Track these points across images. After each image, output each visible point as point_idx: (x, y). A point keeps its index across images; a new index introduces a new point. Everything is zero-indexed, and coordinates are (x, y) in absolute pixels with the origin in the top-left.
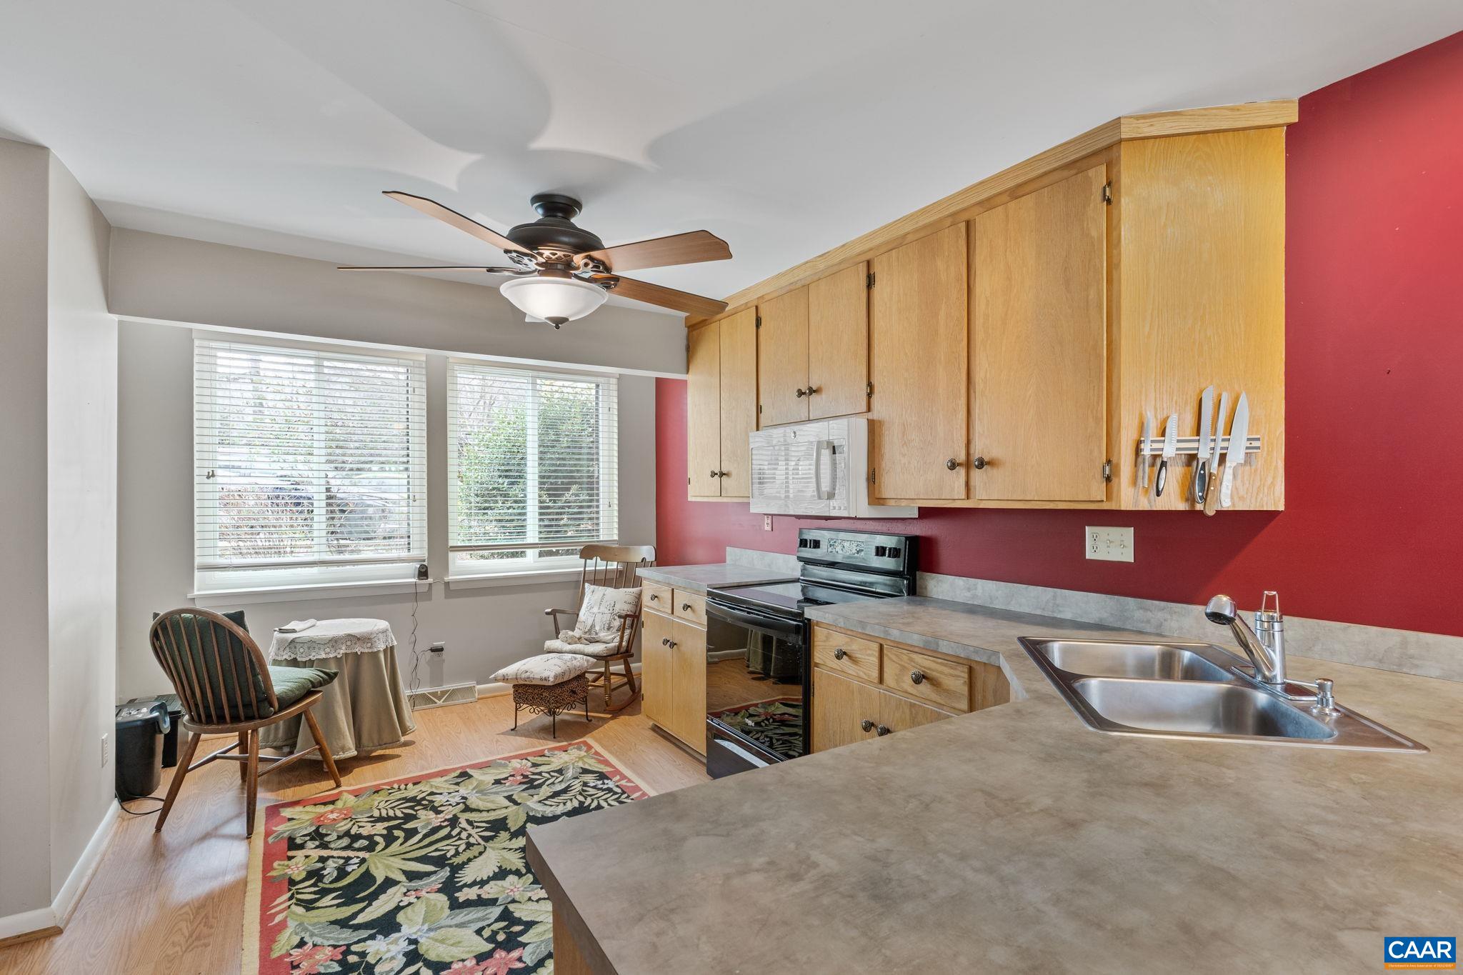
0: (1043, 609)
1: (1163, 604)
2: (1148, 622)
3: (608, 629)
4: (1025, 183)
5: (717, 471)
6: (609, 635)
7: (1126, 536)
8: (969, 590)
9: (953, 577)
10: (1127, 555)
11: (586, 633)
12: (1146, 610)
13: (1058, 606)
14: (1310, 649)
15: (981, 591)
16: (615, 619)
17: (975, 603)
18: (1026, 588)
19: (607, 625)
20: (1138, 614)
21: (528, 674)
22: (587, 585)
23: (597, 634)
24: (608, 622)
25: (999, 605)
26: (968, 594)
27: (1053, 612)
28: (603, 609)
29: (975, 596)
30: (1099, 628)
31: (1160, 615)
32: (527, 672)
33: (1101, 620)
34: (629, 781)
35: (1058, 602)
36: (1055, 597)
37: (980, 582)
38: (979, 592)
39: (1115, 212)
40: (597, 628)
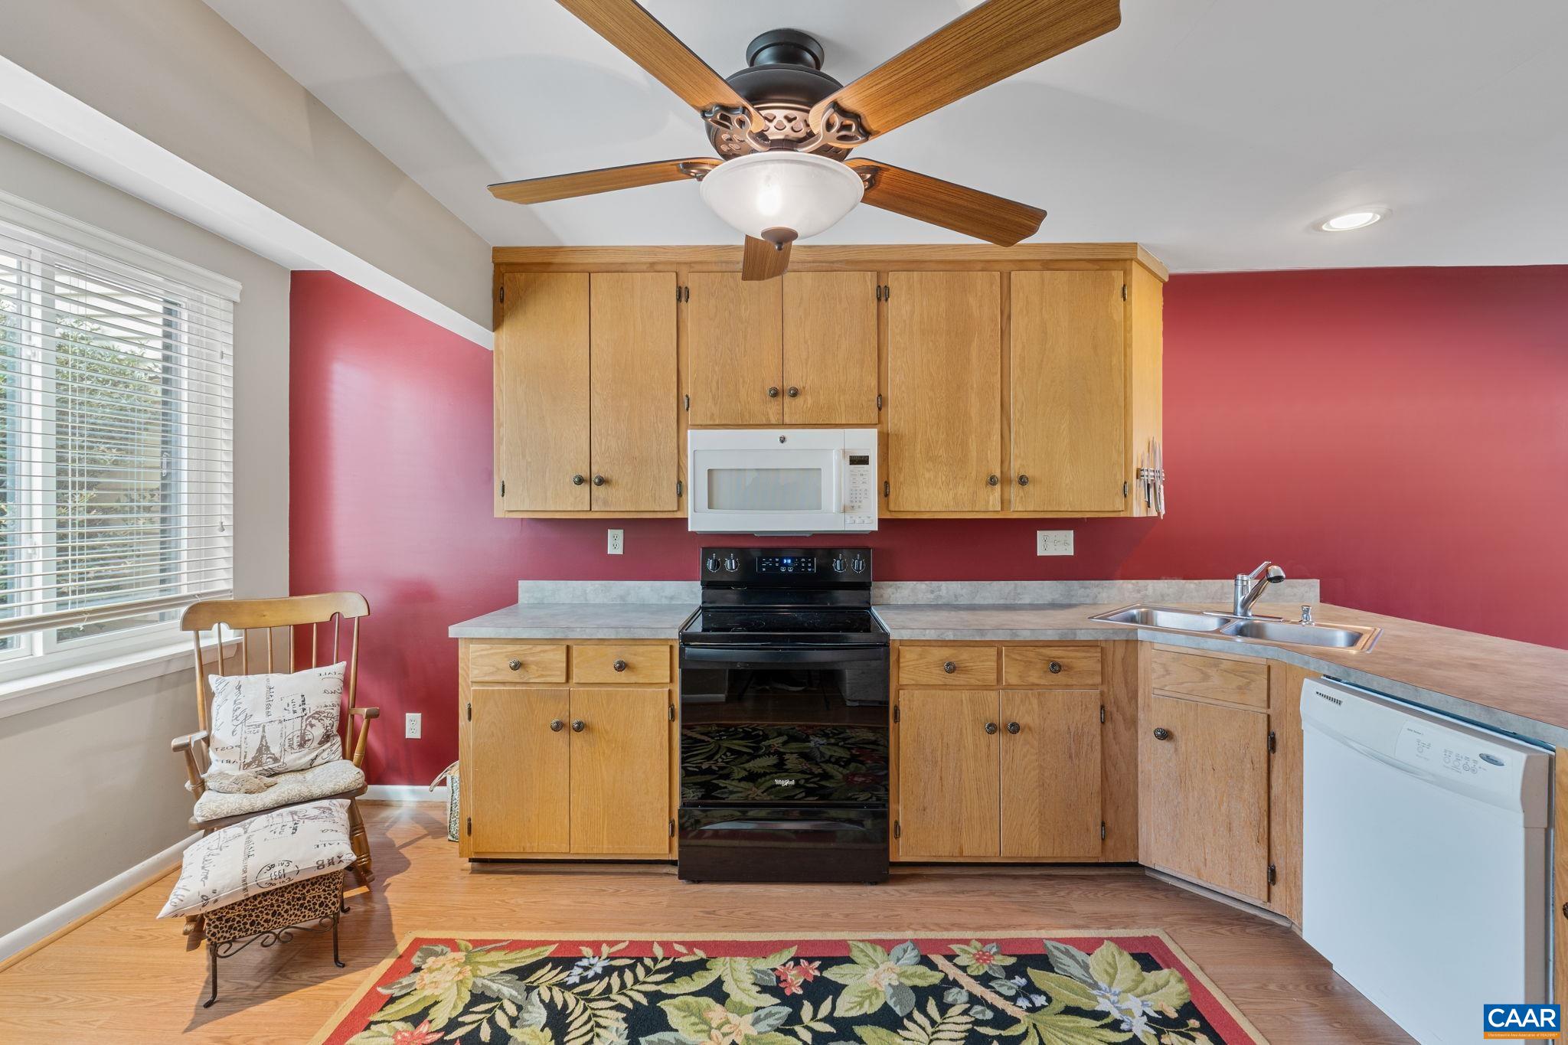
0: (1006, 599)
1: (1097, 582)
2: (1088, 596)
3: (301, 745)
4: (1057, 260)
5: (585, 474)
6: (305, 756)
7: (1069, 535)
8: (932, 592)
9: (915, 582)
10: (1069, 550)
11: (249, 765)
12: (1086, 588)
13: (1019, 594)
14: (1180, 598)
15: (945, 592)
16: (312, 726)
17: (940, 603)
18: (990, 584)
19: (296, 741)
20: (1081, 592)
21: (277, 869)
22: (212, 679)
23: (276, 760)
24: (299, 733)
25: (963, 601)
26: (932, 596)
27: (1014, 600)
28: (276, 714)
29: (940, 597)
30: (1054, 606)
31: (1095, 590)
32: (273, 866)
33: (1053, 600)
34: (616, 943)
35: (1018, 591)
36: (1015, 588)
37: (944, 584)
38: (943, 592)
39: (1128, 307)
40: (275, 750)
